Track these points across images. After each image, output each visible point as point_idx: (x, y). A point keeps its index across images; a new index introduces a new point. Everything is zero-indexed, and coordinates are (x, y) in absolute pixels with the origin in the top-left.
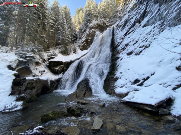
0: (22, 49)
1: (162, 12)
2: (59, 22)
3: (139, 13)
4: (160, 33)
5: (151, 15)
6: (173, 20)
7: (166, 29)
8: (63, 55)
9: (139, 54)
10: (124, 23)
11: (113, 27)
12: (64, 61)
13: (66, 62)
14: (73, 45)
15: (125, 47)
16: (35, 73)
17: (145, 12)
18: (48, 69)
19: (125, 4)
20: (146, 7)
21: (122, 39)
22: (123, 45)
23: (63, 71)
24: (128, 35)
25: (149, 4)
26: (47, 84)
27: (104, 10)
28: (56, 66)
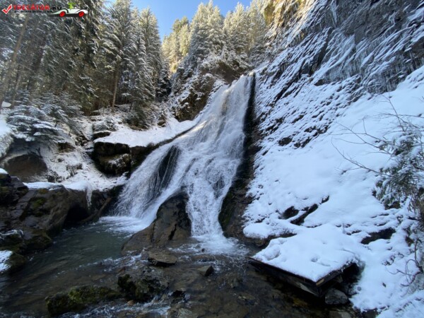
0: (25, 108)
1: (359, 57)
2: (129, 49)
3: (311, 52)
4: (349, 103)
5: (336, 59)
6: (379, 78)
7: (363, 96)
8: (133, 129)
9: (303, 146)
10: (277, 69)
11: (254, 75)
12: (132, 145)
13: (137, 147)
14: (158, 106)
15: (276, 126)
16: (54, 170)
17: (324, 50)
18: (89, 160)
19: (283, 25)
20: (327, 41)
21: (272, 105)
22: (271, 119)
23: (128, 169)
24: (285, 98)
25: (334, 34)
26: (82, 202)
27: (237, 33)
28: (112, 156)
